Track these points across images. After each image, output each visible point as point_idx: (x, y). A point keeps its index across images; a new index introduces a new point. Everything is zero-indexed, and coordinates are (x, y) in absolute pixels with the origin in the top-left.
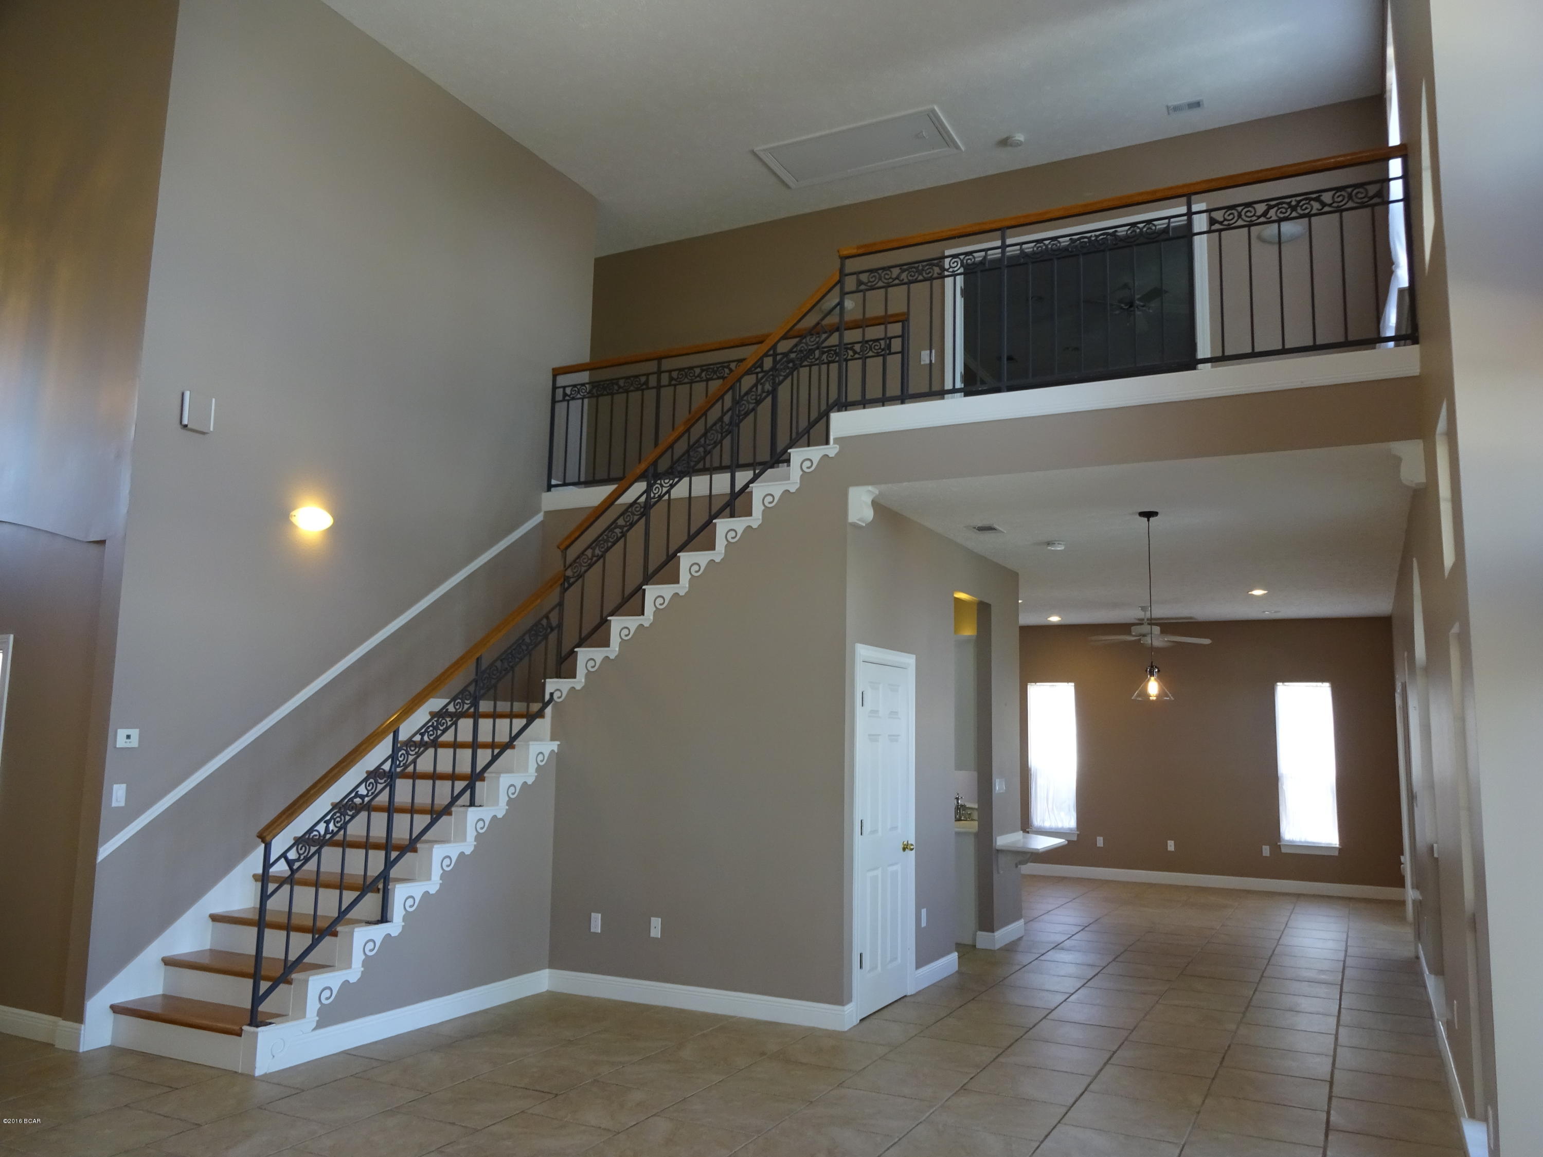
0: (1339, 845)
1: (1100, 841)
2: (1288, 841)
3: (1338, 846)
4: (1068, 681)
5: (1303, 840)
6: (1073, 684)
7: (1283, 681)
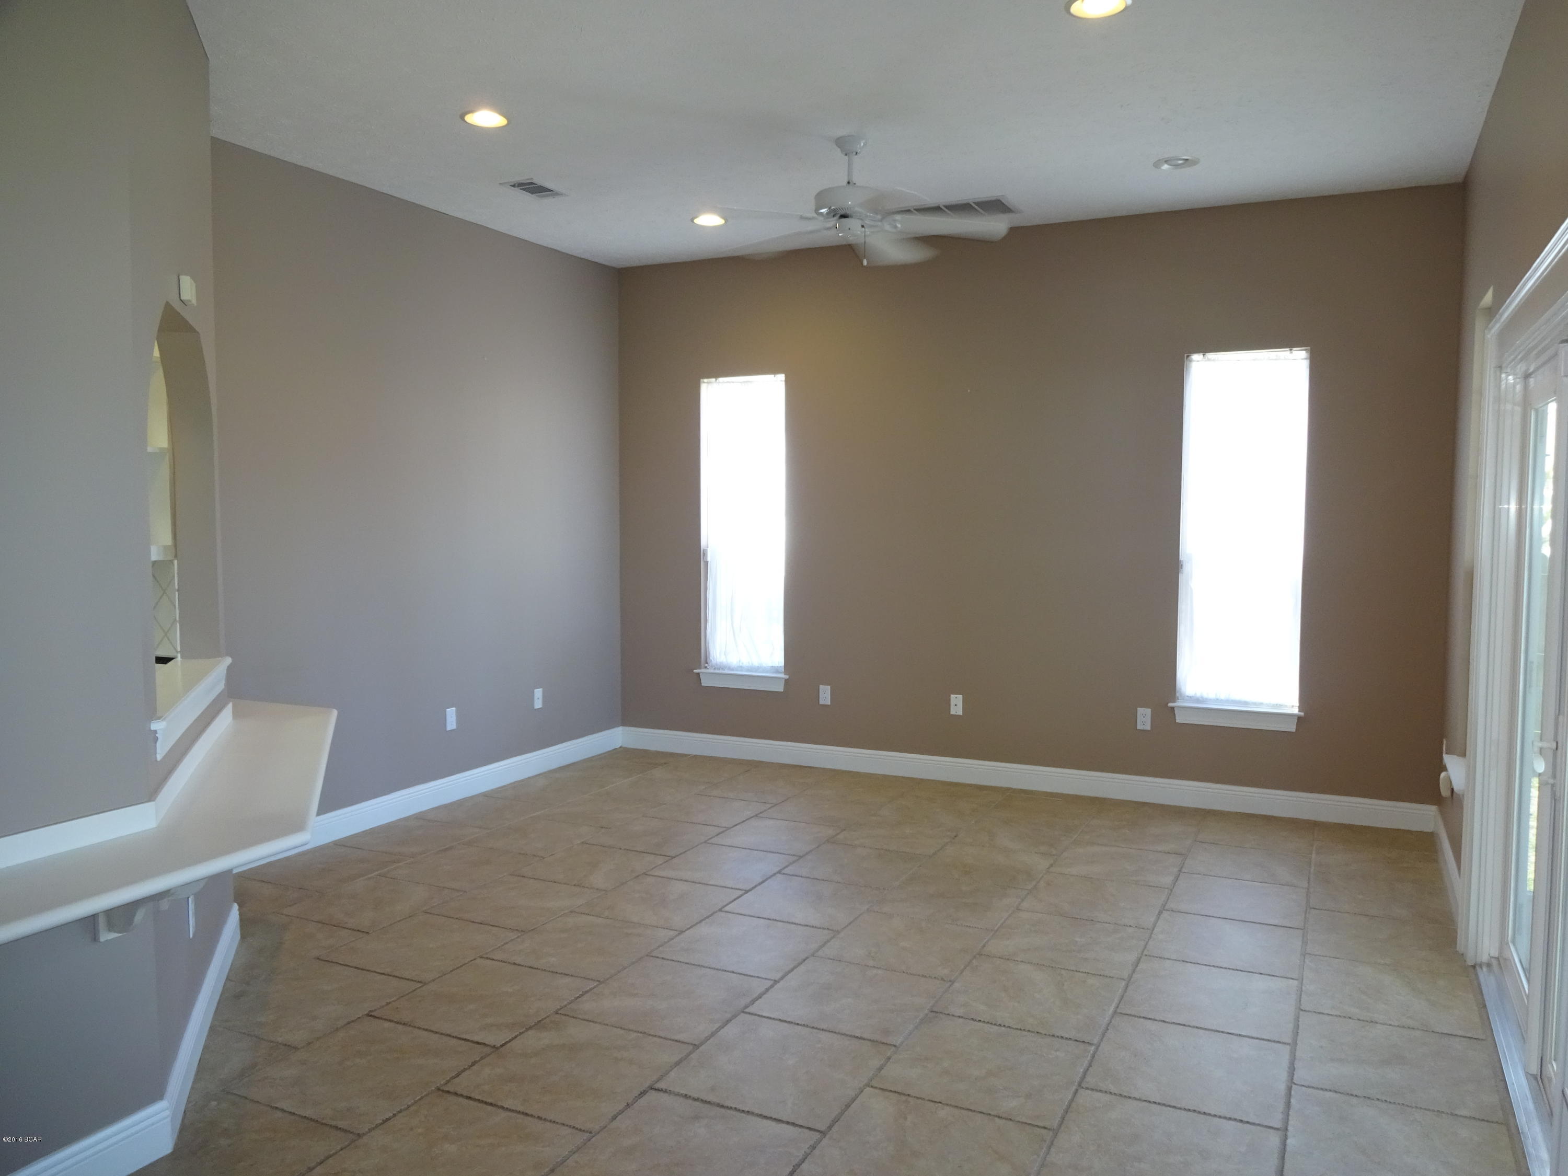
0: (1301, 708)
1: (825, 695)
2: (1191, 699)
3: (1296, 711)
4: (775, 371)
5: (1223, 697)
6: (782, 377)
7: (1205, 349)
